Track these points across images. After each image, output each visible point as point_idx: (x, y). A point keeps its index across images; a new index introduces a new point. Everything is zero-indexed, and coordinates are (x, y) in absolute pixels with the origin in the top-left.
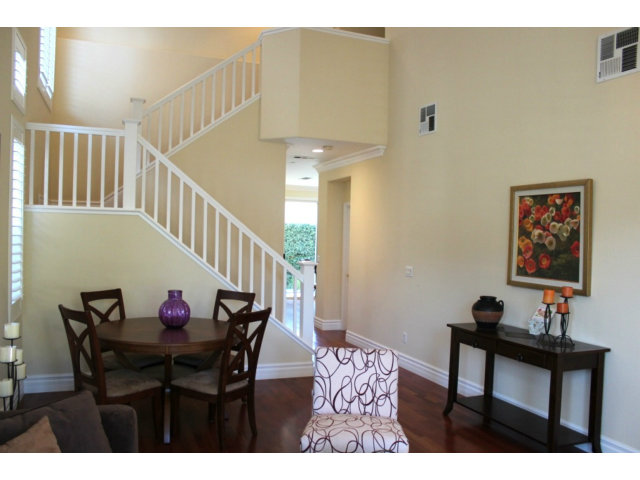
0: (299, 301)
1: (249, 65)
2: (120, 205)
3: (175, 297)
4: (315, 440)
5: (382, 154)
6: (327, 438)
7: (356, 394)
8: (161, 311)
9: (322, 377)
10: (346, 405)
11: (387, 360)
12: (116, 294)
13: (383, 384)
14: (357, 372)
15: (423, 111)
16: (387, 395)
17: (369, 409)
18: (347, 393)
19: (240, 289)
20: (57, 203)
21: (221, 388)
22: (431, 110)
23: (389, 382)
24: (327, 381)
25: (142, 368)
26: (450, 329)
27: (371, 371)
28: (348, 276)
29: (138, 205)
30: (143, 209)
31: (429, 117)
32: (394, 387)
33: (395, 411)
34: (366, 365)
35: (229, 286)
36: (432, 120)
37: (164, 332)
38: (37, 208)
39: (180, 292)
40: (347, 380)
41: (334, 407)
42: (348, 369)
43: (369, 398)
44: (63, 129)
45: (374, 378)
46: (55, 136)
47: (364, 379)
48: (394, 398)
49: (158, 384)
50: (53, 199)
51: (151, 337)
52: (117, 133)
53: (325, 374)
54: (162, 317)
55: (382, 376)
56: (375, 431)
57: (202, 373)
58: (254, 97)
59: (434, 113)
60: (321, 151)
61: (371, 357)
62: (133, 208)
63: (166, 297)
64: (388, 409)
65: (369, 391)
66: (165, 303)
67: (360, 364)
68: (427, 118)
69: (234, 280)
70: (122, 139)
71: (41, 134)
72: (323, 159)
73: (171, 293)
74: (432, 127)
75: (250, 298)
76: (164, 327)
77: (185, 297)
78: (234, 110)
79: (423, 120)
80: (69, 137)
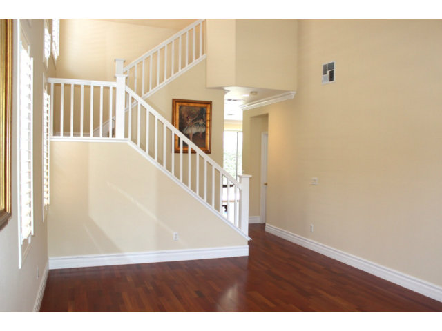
0: (238, 203)
2: (114, 135)
5: (293, 97)
15: (325, 66)
20: (69, 135)
22: (331, 66)
28: (266, 184)
29: (126, 136)
30: (129, 139)
31: (329, 71)
36: (332, 75)
38: (56, 139)
46: (67, 87)
50: (67, 132)
52: (111, 84)
58: (201, 57)
59: (333, 68)
60: (248, 95)
62: (122, 138)
68: (328, 72)
70: (114, 88)
71: (57, 86)
74: (331, 78)
78: (188, 67)
79: (325, 73)
80: (78, 87)
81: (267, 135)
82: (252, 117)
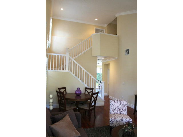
1: (89, 41)
2: (65, 70)
3: (78, 89)
4: (113, 119)
5: (117, 59)
6: (115, 119)
7: (118, 109)
8: (75, 92)
9: (112, 106)
10: (117, 112)
11: (125, 102)
12: (65, 88)
13: (124, 107)
14: (119, 105)
15: (126, 50)
16: (125, 110)
17: (121, 113)
18: (117, 109)
19: (89, 87)
21: (89, 108)
22: (128, 50)
23: (125, 107)
24: (113, 107)
25: (71, 104)
26: (134, 96)
27: (122, 105)
28: (109, 84)
29: (69, 70)
30: (70, 71)
31: (127, 51)
32: (126, 108)
33: (127, 113)
34: (120, 103)
35: (87, 87)
36: (128, 52)
37: (76, 96)
38: (49, 70)
39: (79, 88)
40: (117, 107)
41: (114, 112)
42: (117, 104)
43: (121, 111)
44: (54, 54)
45: (122, 106)
46: (53, 56)
47: (120, 106)
48: (126, 110)
49: (76, 107)
50: (52, 69)
51: (73, 97)
52: (65, 55)
53: (112, 105)
54: (76, 93)
55: (124, 106)
56: (125, 117)
57: (84, 105)
58: (90, 47)
59: (128, 51)
60: (104, 58)
61: (121, 102)
62: (68, 70)
63: (76, 89)
64: (125, 113)
65: (121, 109)
66: (76, 90)
67: (119, 103)
68: (127, 52)
69: (88, 85)
70: (66, 56)
71: (50, 56)
72: (103, 60)
73: (78, 88)
74: (128, 54)
75: (92, 89)
76: (76, 95)
77: (80, 89)
79: (126, 52)
80: (55, 56)
81: (109, 70)
82: (105, 65)
